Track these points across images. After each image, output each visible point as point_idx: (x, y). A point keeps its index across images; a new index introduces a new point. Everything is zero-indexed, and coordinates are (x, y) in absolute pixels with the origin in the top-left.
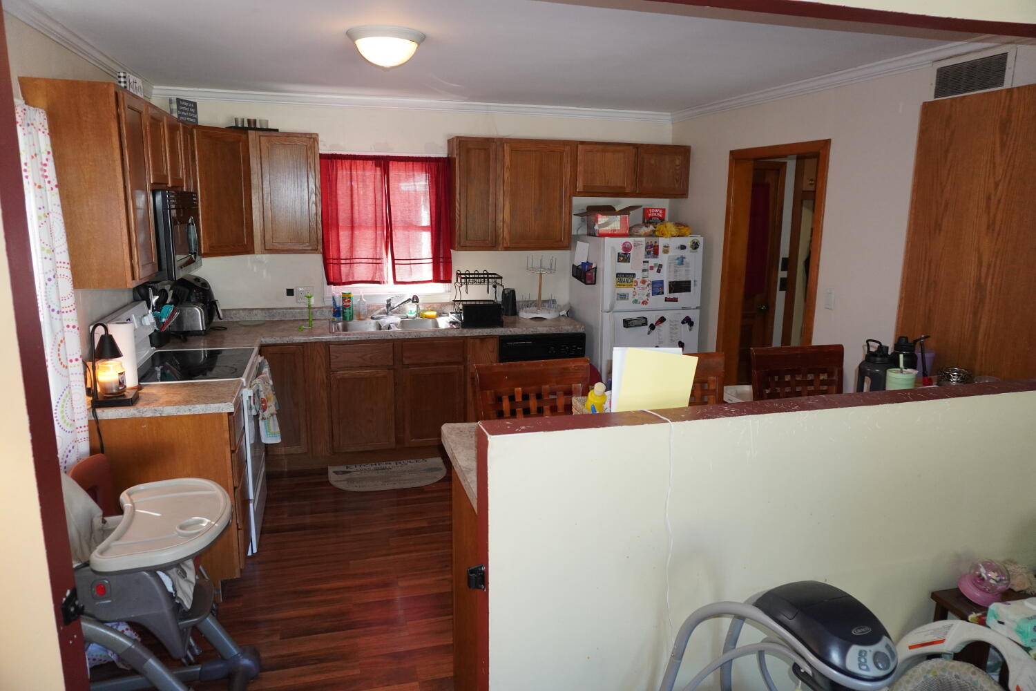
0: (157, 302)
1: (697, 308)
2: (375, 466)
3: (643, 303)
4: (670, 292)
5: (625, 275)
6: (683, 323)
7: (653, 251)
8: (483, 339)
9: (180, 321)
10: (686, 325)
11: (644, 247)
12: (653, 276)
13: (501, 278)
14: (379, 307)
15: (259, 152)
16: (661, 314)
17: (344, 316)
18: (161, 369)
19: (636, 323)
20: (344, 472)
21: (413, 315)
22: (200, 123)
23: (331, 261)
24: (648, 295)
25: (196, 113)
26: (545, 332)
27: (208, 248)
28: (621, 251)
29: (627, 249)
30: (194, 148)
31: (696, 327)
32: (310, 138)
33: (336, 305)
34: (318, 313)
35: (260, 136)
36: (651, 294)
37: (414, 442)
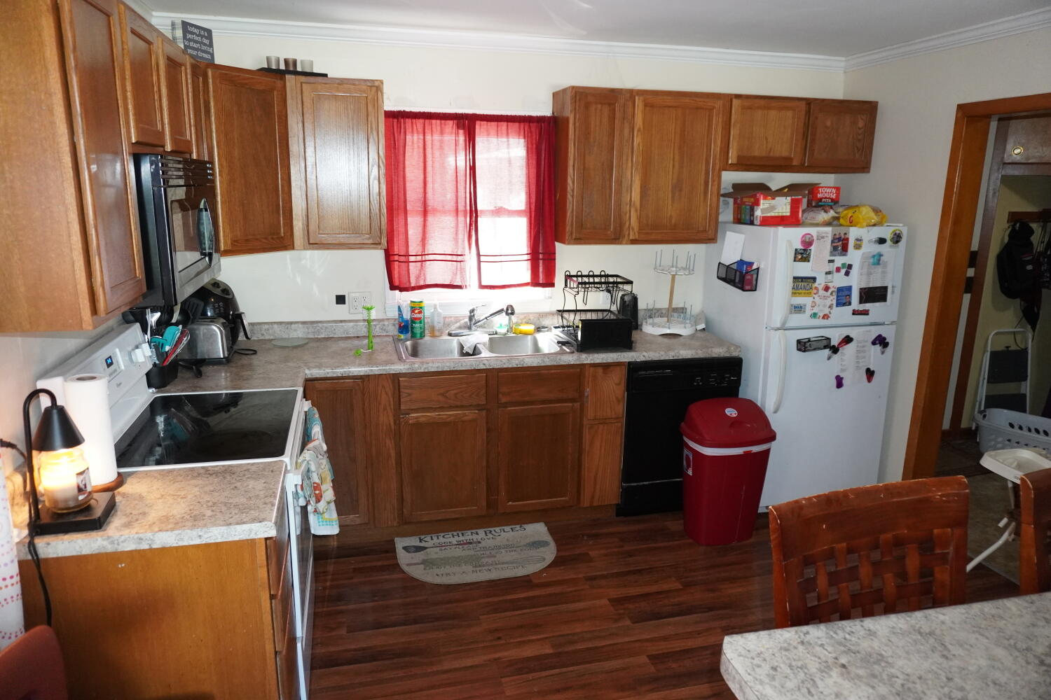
0: (159, 322)
1: (892, 323)
2: (456, 538)
3: (823, 318)
4: (861, 302)
5: (803, 279)
6: (874, 343)
7: (841, 245)
8: (606, 367)
9: (192, 345)
10: (878, 348)
11: (830, 242)
12: (839, 280)
13: (631, 283)
14: (457, 320)
15: (300, 106)
16: (845, 332)
17: (412, 332)
18: (165, 420)
19: (815, 345)
20: (419, 549)
21: (504, 330)
22: (218, 61)
23: (396, 258)
24: (831, 307)
25: (211, 45)
26: (689, 357)
27: (229, 242)
28: (800, 247)
29: (807, 243)
30: (208, 97)
31: (889, 350)
32: (371, 86)
33: (402, 317)
34: (378, 327)
35: (301, 83)
36: (835, 304)
37: (510, 505)
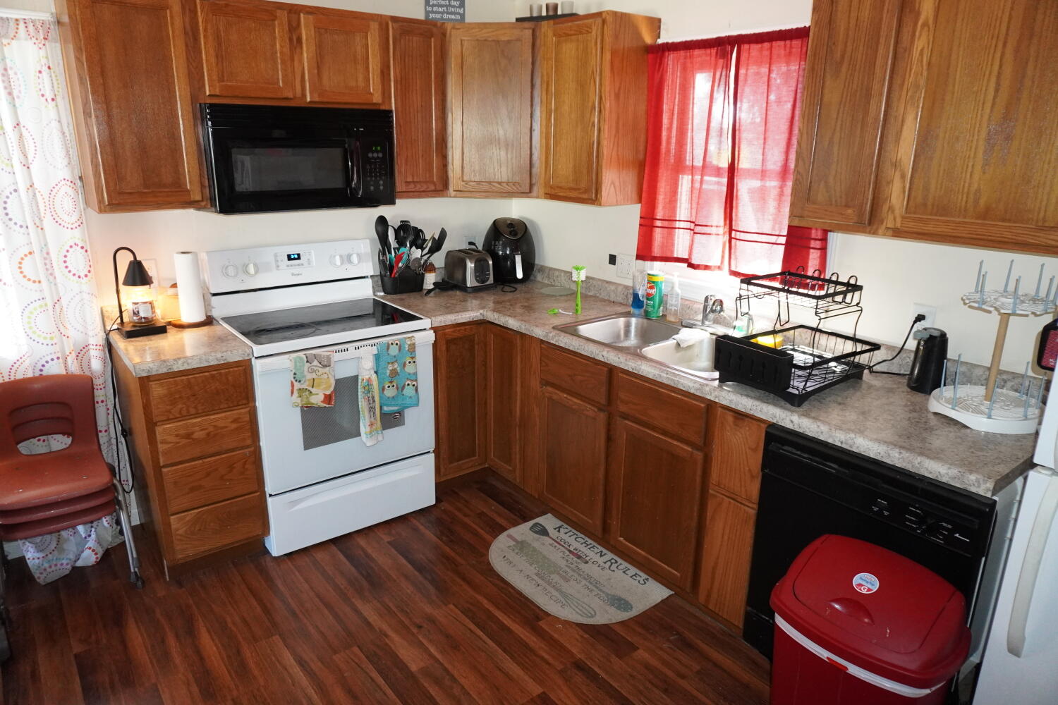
2: (582, 545)
8: (739, 416)
20: (541, 532)
25: (462, 5)
37: (620, 541)
